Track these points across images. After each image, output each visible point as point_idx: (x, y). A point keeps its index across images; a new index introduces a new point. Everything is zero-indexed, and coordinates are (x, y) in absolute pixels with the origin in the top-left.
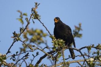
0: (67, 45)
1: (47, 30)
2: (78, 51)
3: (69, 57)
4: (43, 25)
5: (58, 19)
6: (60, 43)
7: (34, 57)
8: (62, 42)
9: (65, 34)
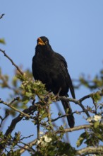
0: (58, 94)
1: (13, 64)
2: (76, 103)
3: (58, 116)
4: (5, 55)
5: (44, 42)
6: (35, 89)
7: (2, 120)
8: (39, 87)
9: (52, 70)
